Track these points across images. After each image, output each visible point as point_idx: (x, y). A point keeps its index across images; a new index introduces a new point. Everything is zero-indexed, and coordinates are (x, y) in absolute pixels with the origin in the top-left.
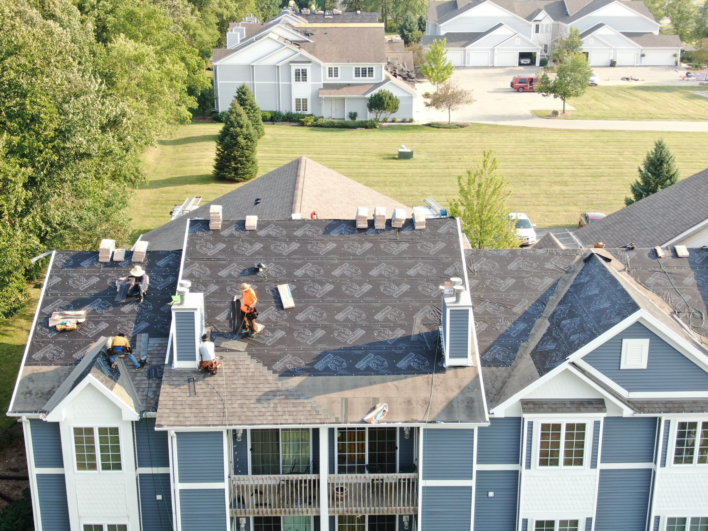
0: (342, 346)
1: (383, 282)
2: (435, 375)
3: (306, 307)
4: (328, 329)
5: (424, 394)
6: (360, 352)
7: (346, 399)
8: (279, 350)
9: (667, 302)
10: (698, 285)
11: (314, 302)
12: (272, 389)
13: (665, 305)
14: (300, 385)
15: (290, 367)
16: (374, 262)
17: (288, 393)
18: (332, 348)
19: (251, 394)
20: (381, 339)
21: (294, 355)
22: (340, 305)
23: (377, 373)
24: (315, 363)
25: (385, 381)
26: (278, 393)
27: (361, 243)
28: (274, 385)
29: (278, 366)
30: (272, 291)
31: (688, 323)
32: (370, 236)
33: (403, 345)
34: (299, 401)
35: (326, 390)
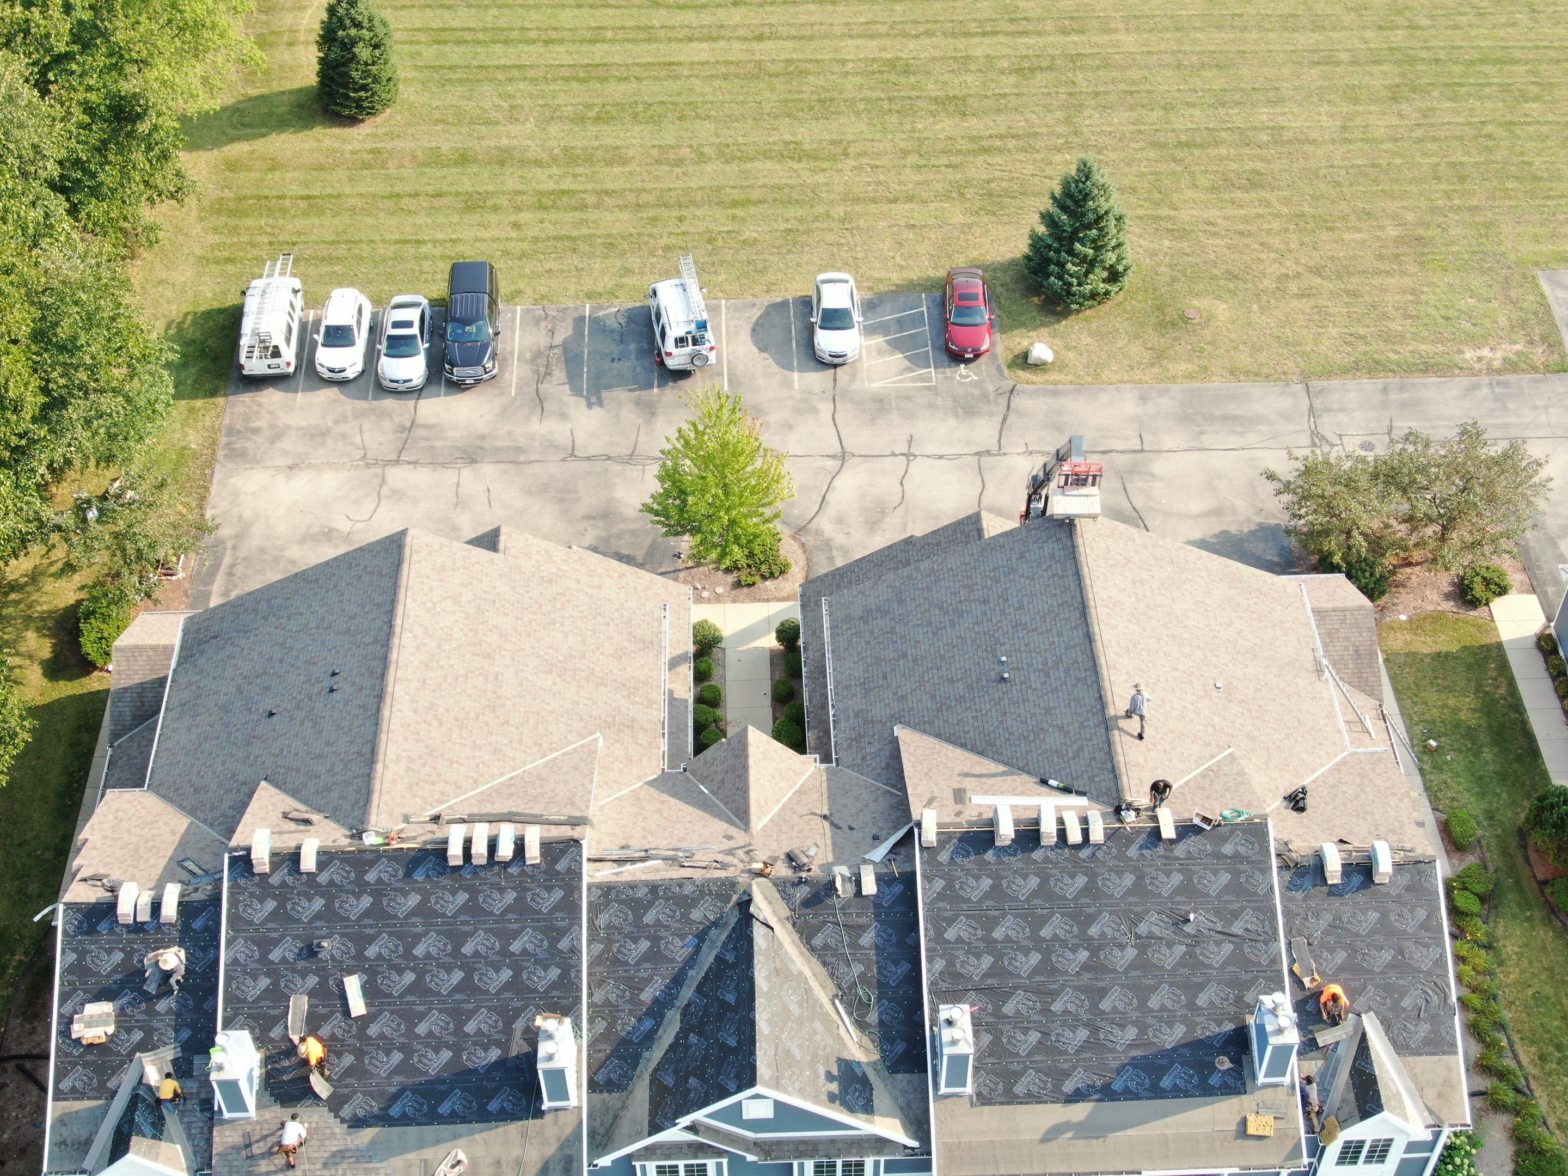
0: (423, 1079)
1: (477, 966)
2: (531, 1121)
3: (380, 1012)
4: (407, 1051)
5: (515, 1152)
6: (444, 1088)
7: (426, 1161)
8: (347, 1086)
9: (832, 975)
10: (877, 947)
11: (389, 1004)
12: (340, 1148)
13: (829, 983)
14: (373, 1142)
15: (361, 1113)
16: (468, 928)
17: (357, 1154)
18: (411, 1081)
19: (316, 1155)
20: (470, 1065)
21: (365, 1094)
22: (422, 1008)
23: (464, 1120)
24: (390, 1106)
25: (471, 1133)
26: (348, 1154)
27: (454, 892)
28: (341, 1142)
29: (346, 1111)
30: (338, 986)
31: (850, 1014)
32: (466, 879)
33: (497, 1075)
34: (371, 1165)
35: (404, 1150)
